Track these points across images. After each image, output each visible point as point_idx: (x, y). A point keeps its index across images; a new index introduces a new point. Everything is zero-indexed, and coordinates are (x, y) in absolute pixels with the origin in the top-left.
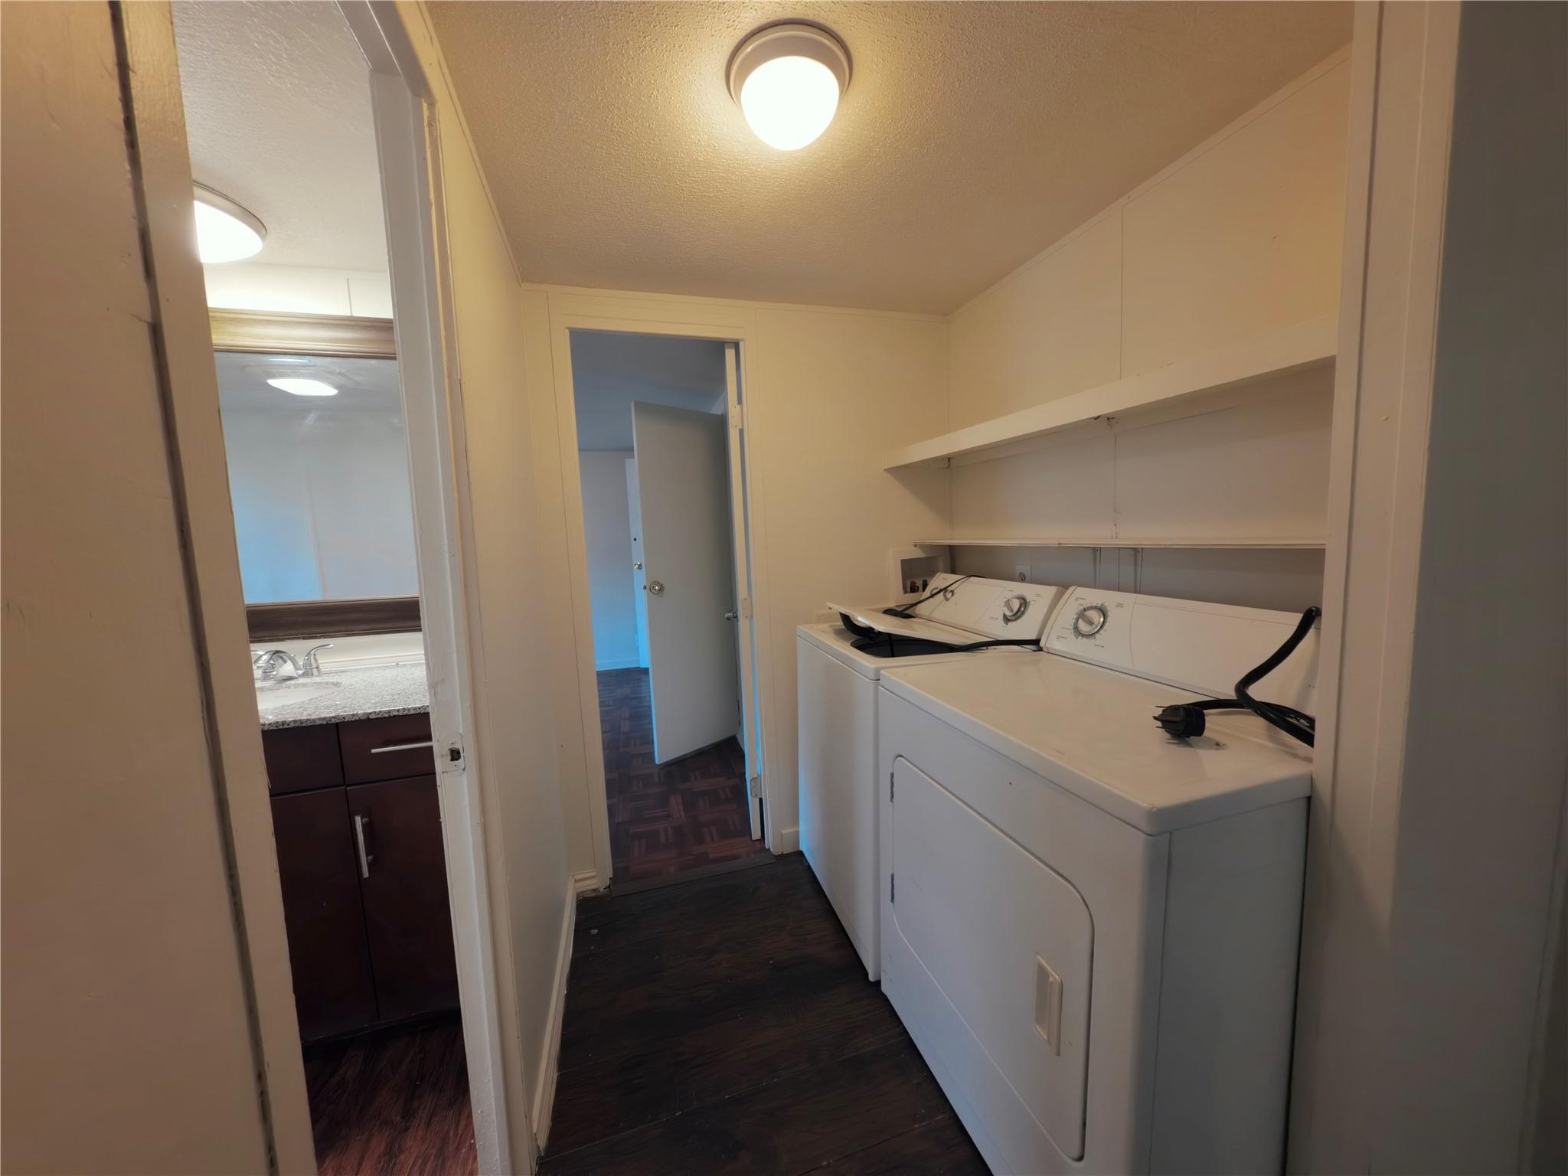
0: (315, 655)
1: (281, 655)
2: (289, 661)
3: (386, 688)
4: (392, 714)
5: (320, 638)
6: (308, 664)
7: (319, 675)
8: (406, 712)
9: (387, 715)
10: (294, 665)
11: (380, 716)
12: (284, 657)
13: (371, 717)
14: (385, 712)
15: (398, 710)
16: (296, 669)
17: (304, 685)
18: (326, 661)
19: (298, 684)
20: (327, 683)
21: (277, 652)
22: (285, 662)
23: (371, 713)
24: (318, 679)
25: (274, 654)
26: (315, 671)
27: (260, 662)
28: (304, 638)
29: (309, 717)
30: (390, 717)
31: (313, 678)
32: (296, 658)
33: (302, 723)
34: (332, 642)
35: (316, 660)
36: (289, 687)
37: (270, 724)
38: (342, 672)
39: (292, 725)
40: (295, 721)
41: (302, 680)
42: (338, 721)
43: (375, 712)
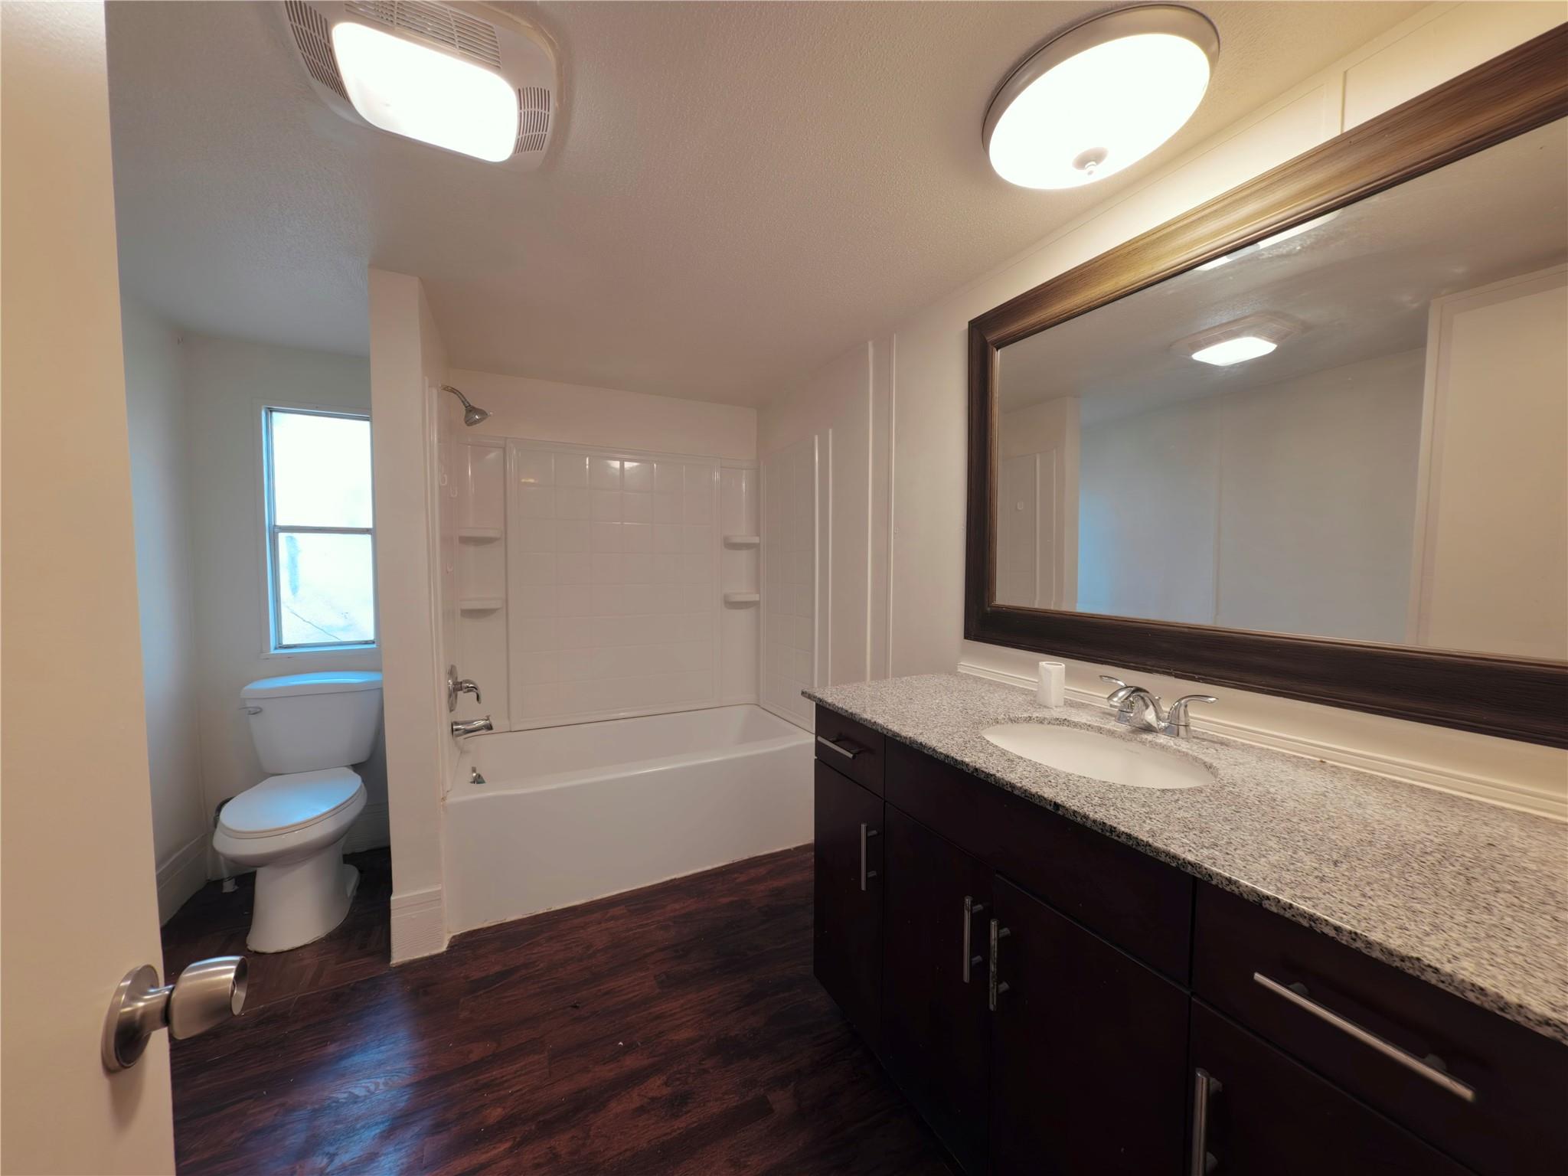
0: (1186, 706)
1: (1142, 694)
2: (1151, 707)
3: (1303, 826)
4: (1319, 927)
5: (1197, 680)
6: (1174, 716)
7: (1187, 740)
8: (1359, 944)
9: (1305, 923)
10: (1156, 712)
11: (1288, 915)
12: (1146, 698)
13: (1266, 904)
14: (1303, 914)
15: (1337, 929)
16: (1158, 718)
17: (1163, 747)
18: (1199, 718)
19: (1156, 744)
20: (1196, 759)
21: (1138, 690)
22: (1147, 707)
23: (1268, 898)
24: (1184, 746)
25: (1133, 692)
26: (1182, 729)
27: (1115, 699)
28: (1177, 676)
29: (1150, 840)
30: (1311, 930)
31: (1179, 741)
32: (1161, 702)
33: (1138, 844)
34: (1216, 692)
35: (1186, 712)
36: (1143, 743)
37: (1095, 821)
38: (1222, 744)
39: (1123, 839)
40: (1129, 836)
41: (1162, 739)
42: (1199, 876)
43: (1279, 901)
